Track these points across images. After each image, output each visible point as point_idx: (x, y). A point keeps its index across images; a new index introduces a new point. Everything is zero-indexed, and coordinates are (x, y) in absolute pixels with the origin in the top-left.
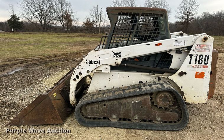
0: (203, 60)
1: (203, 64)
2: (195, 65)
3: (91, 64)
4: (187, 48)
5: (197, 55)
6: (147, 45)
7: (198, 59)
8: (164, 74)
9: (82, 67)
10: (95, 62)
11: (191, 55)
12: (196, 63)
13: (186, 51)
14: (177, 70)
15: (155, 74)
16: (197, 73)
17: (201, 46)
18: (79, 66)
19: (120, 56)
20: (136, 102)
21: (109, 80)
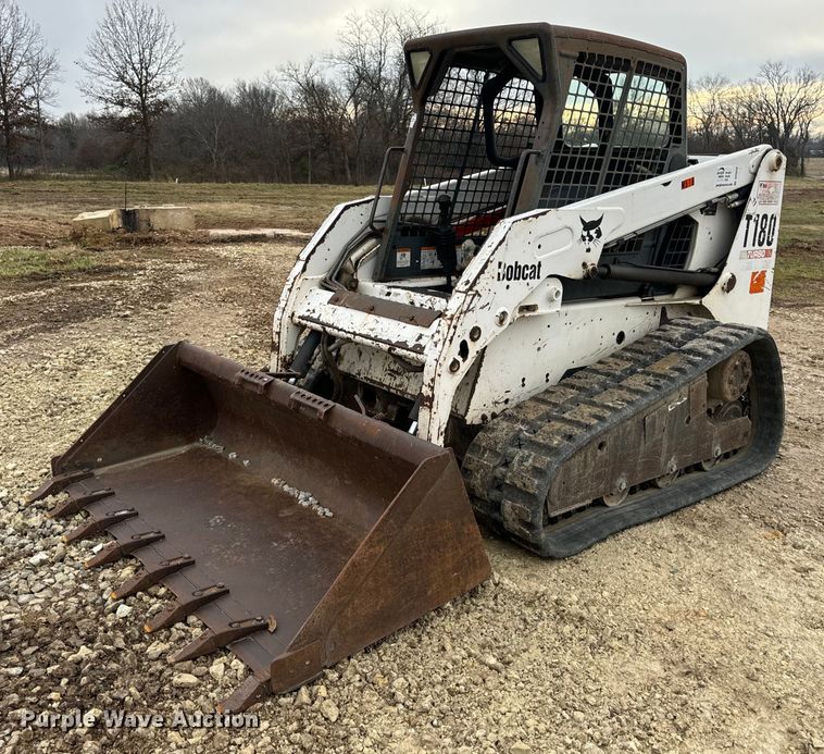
0: (767, 230)
1: (765, 246)
2: (753, 248)
3: (512, 282)
4: (736, 195)
5: (758, 216)
6: (666, 184)
7: (759, 229)
8: (677, 296)
9: (483, 301)
10: (526, 272)
11: (749, 218)
12: (754, 245)
13: (737, 203)
14: (718, 275)
15: (656, 298)
16: (754, 274)
17: (765, 186)
18: (474, 296)
19: (599, 234)
20: (677, 406)
21: (539, 349)
